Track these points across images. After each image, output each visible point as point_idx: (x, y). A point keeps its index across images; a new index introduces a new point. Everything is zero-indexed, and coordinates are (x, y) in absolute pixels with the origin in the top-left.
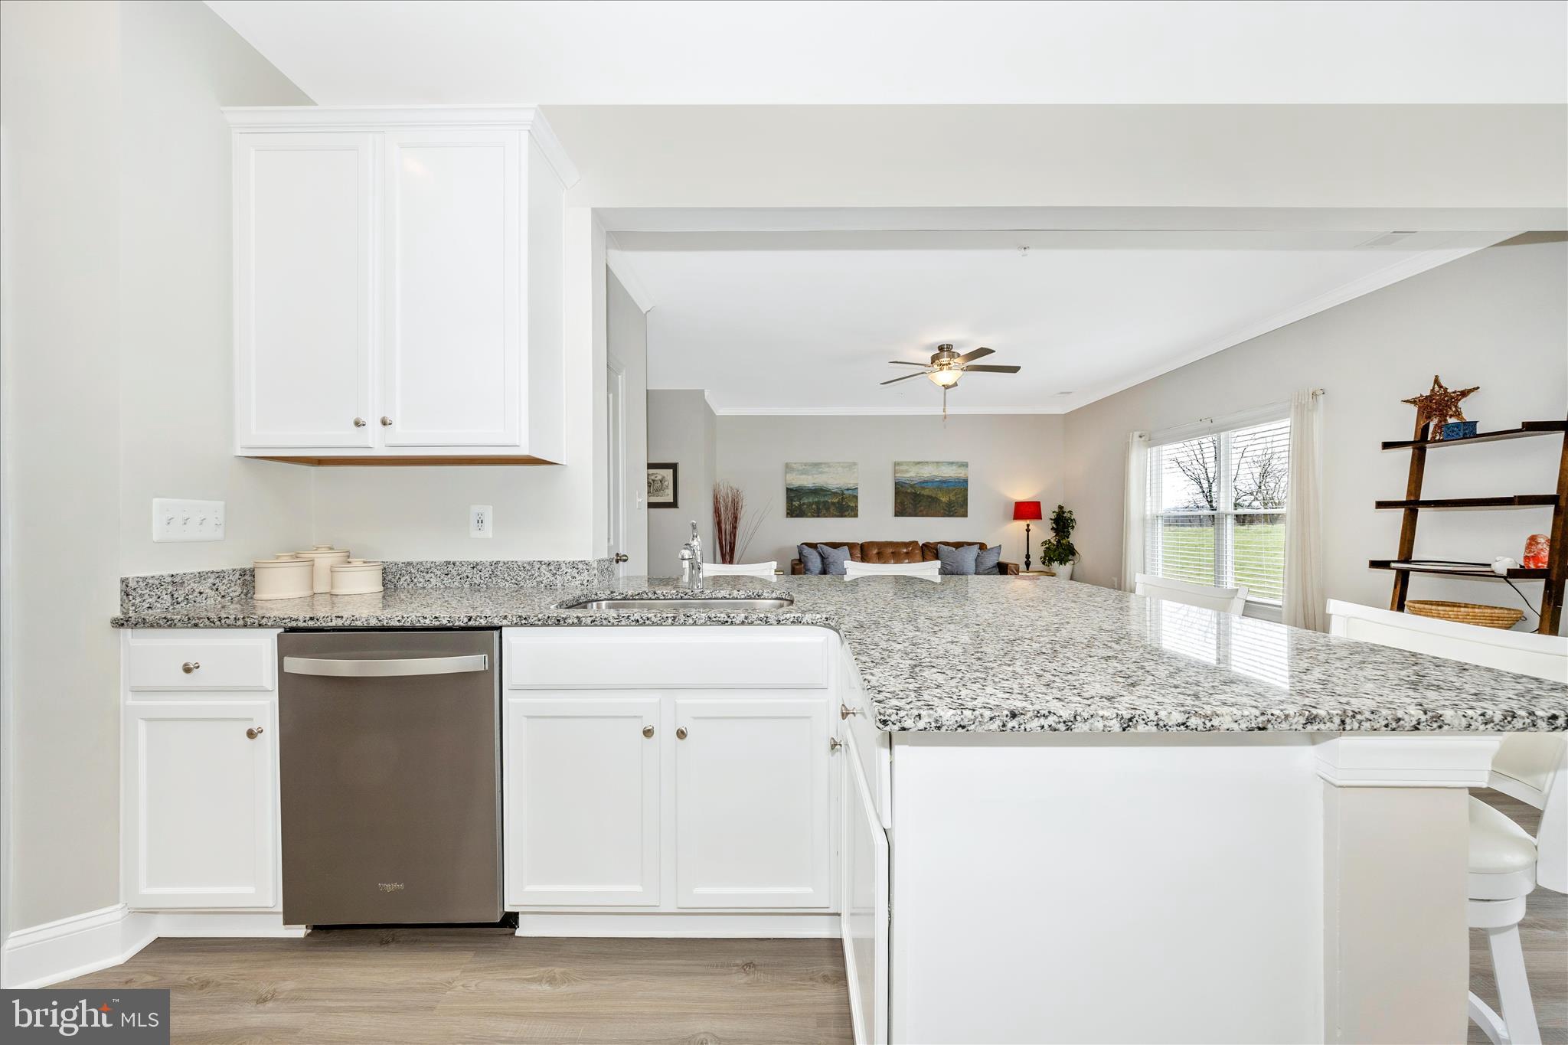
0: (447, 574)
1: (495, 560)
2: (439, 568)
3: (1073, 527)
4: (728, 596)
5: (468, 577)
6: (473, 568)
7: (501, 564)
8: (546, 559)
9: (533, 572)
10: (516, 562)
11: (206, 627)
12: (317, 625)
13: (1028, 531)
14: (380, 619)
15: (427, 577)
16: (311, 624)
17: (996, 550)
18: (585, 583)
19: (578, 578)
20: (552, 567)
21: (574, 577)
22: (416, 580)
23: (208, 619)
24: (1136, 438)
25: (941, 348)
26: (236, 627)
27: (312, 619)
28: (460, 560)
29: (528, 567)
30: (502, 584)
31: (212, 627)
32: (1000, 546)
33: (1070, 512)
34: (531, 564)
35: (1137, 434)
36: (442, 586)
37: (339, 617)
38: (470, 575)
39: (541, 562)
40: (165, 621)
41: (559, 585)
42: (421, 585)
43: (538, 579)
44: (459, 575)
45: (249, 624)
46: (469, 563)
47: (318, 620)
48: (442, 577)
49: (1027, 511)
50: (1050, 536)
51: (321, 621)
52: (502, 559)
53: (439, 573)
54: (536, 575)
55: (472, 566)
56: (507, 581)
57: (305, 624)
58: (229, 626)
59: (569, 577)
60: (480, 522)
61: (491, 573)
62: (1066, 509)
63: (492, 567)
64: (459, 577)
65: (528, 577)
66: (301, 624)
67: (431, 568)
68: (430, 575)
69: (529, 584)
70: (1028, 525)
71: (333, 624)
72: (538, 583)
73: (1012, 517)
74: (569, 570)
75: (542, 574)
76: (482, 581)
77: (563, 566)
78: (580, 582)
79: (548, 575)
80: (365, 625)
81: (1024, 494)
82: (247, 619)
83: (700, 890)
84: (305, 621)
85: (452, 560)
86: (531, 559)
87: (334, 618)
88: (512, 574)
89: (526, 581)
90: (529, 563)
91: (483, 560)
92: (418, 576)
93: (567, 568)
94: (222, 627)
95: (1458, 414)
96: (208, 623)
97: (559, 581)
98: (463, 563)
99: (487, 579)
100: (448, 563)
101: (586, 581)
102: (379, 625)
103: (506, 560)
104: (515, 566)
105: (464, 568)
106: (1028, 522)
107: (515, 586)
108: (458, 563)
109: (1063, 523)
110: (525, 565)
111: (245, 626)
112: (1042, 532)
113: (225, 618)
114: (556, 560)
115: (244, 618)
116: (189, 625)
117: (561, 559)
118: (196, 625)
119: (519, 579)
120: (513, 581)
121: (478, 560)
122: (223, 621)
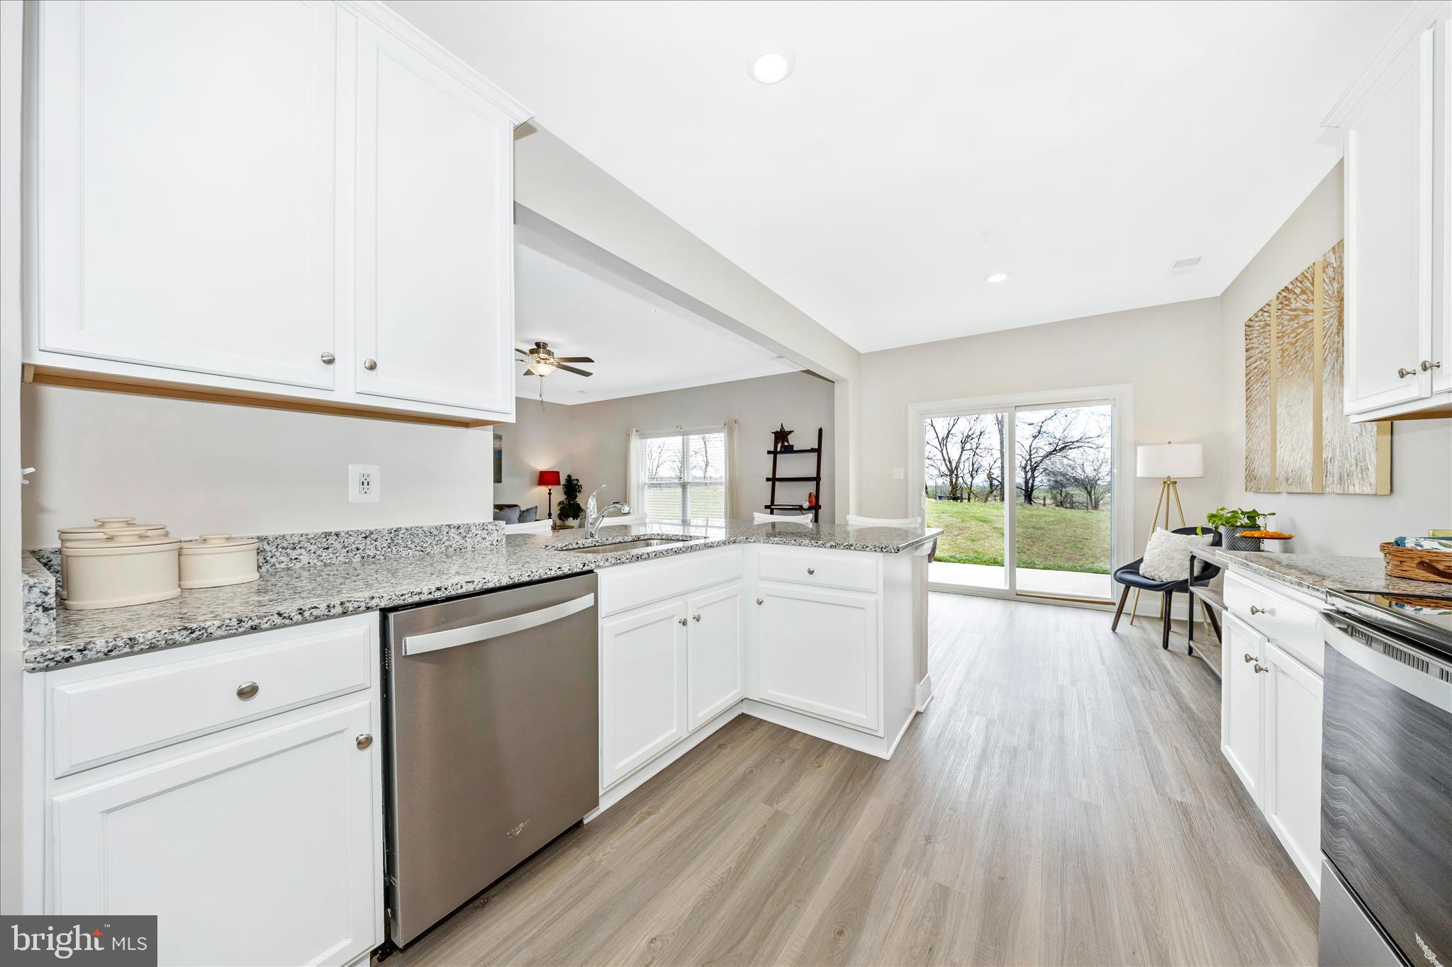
0: (327, 548)
1: (395, 527)
2: (313, 541)
3: (580, 491)
4: (622, 541)
5: (358, 549)
6: (366, 537)
7: (403, 531)
8: (455, 522)
9: (441, 537)
10: (421, 527)
11: (275, 627)
12: (447, 593)
13: (550, 494)
14: (512, 577)
15: (294, 554)
16: (438, 595)
17: (534, 510)
18: (495, 543)
19: (488, 538)
20: (461, 530)
21: (485, 539)
22: (273, 560)
23: (280, 614)
24: (634, 432)
25: (538, 344)
26: (329, 617)
27: (438, 589)
28: (346, 530)
29: (435, 532)
30: (404, 553)
31: (285, 626)
32: (536, 507)
33: (577, 480)
34: (439, 528)
35: (634, 429)
36: (319, 564)
37: (470, 582)
38: (361, 547)
39: (449, 526)
40: (185, 633)
41: (470, 548)
42: (282, 566)
43: (447, 544)
44: (344, 547)
45: (351, 609)
46: (358, 533)
47: (446, 589)
48: (318, 553)
49: (547, 478)
50: (562, 498)
51: (450, 589)
52: (404, 525)
53: (313, 548)
54: (444, 539)
55: (364, 535)
56: (410, 548)
57: (431, 597)
58: (317, 619)
59: (479, 538)
60: (366, 483)
61: (390, 542)
62: (574, 477)
63: (392, 535)
64: (346, 550)
65: (435, 543)
66: (425, 597)
67: (299, 542)
68: (298, 551)
69: (436, 550)
70: (550, 490)
71: (463, 590)
72: (447, 548)
73: (537, 482)
74: (479, 532)
75: (451, 538)
76: (378, 552)
77: (473, 528)
78: (490, 543)
79: (458, 538)
80: (498, 585)
81: (544, 465)
82: (347, 604)
83: (700, 715)
84: (430, 593)
85: (334, 530)
86: (438, 524)
87: (464, 584)
88: (416, 540)
89: (433, 546)
90: (436, 528)
91: (380, 527)
92: (278, 554)
93: (477, 530)
94: (305, 621)
95: (788, 442)
96: (278, 621)
97: (469, 543)
98: (350, 533)
99: (384, 549)
100: (327, 535)
101: (496, 541)
102: (511, 582)
103: (409, 526)
104: (420, 531)
105: (352, 539)
106: (550, 487)
107: (421, 553)
108: (343, 534)
109: (572, 488)
110: (432, 530)
111: (345, 613)
112: (558, 495)
113: (310, 609)
114: (465, 522)
115: (342, 603)
116: (240, 630)
117: (471, 522)
118: (255, 629)
119: (425, 545)
120: (419, 548)
121: (372, 529)
122: (307, 614)
